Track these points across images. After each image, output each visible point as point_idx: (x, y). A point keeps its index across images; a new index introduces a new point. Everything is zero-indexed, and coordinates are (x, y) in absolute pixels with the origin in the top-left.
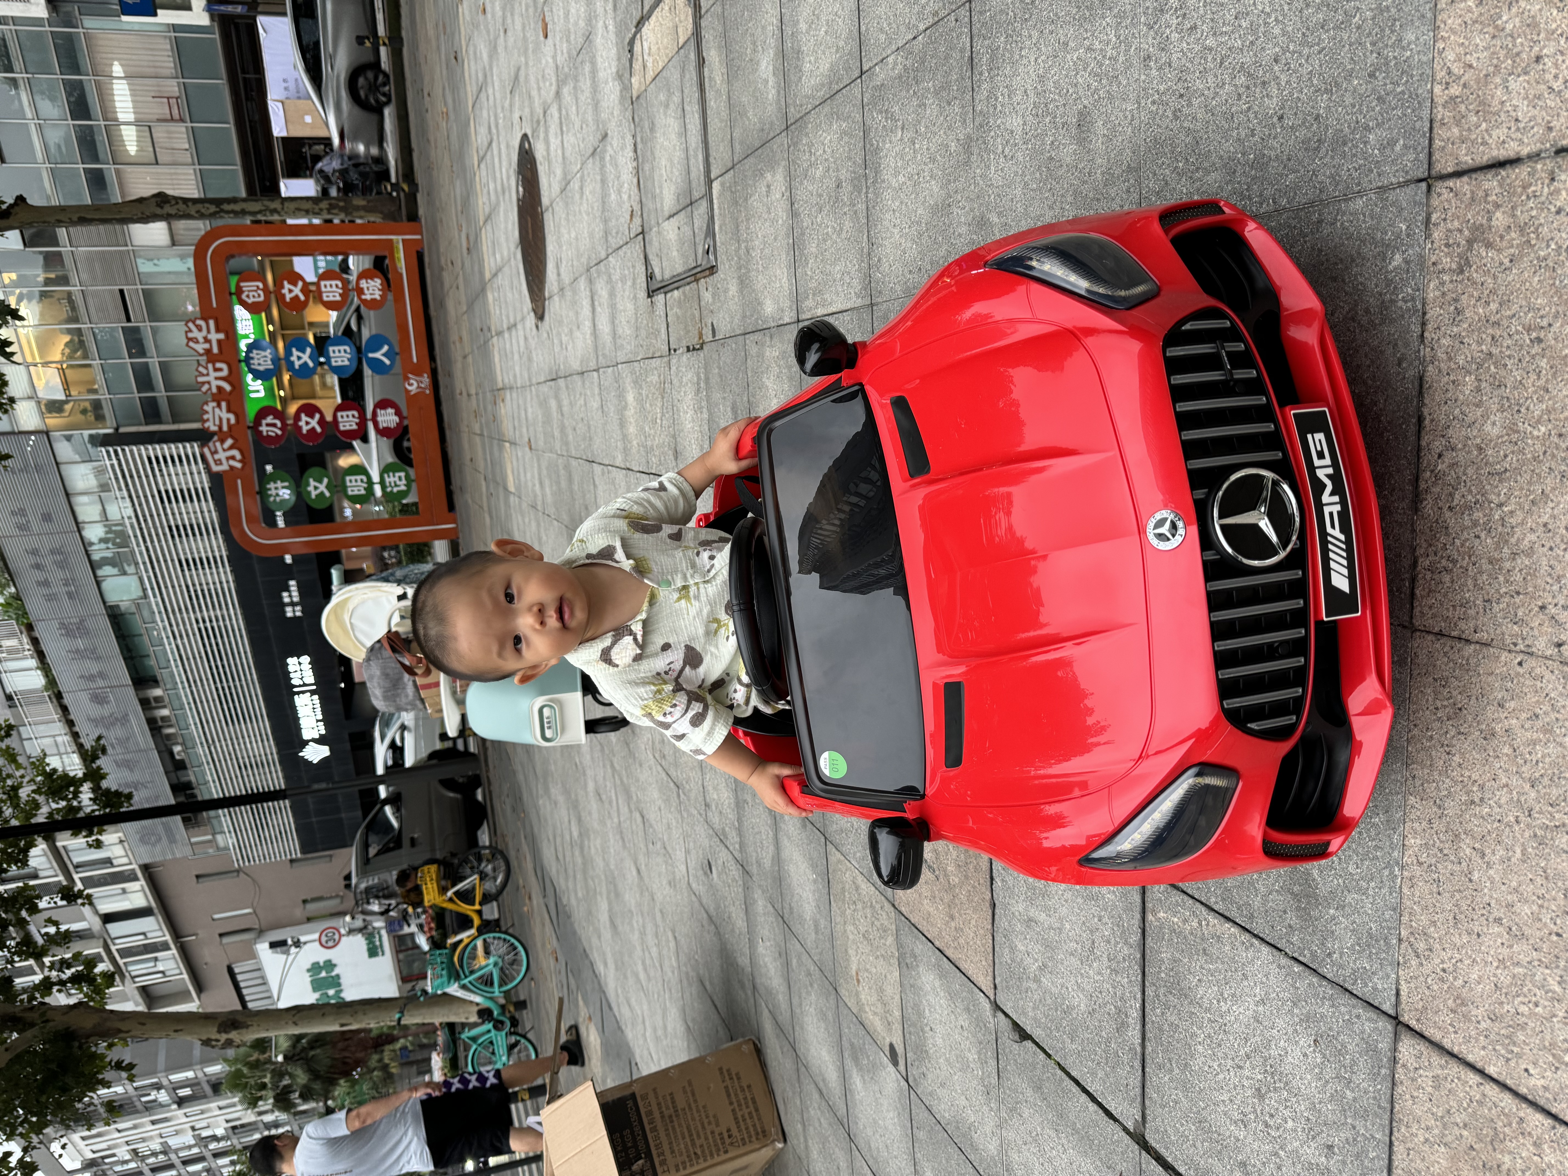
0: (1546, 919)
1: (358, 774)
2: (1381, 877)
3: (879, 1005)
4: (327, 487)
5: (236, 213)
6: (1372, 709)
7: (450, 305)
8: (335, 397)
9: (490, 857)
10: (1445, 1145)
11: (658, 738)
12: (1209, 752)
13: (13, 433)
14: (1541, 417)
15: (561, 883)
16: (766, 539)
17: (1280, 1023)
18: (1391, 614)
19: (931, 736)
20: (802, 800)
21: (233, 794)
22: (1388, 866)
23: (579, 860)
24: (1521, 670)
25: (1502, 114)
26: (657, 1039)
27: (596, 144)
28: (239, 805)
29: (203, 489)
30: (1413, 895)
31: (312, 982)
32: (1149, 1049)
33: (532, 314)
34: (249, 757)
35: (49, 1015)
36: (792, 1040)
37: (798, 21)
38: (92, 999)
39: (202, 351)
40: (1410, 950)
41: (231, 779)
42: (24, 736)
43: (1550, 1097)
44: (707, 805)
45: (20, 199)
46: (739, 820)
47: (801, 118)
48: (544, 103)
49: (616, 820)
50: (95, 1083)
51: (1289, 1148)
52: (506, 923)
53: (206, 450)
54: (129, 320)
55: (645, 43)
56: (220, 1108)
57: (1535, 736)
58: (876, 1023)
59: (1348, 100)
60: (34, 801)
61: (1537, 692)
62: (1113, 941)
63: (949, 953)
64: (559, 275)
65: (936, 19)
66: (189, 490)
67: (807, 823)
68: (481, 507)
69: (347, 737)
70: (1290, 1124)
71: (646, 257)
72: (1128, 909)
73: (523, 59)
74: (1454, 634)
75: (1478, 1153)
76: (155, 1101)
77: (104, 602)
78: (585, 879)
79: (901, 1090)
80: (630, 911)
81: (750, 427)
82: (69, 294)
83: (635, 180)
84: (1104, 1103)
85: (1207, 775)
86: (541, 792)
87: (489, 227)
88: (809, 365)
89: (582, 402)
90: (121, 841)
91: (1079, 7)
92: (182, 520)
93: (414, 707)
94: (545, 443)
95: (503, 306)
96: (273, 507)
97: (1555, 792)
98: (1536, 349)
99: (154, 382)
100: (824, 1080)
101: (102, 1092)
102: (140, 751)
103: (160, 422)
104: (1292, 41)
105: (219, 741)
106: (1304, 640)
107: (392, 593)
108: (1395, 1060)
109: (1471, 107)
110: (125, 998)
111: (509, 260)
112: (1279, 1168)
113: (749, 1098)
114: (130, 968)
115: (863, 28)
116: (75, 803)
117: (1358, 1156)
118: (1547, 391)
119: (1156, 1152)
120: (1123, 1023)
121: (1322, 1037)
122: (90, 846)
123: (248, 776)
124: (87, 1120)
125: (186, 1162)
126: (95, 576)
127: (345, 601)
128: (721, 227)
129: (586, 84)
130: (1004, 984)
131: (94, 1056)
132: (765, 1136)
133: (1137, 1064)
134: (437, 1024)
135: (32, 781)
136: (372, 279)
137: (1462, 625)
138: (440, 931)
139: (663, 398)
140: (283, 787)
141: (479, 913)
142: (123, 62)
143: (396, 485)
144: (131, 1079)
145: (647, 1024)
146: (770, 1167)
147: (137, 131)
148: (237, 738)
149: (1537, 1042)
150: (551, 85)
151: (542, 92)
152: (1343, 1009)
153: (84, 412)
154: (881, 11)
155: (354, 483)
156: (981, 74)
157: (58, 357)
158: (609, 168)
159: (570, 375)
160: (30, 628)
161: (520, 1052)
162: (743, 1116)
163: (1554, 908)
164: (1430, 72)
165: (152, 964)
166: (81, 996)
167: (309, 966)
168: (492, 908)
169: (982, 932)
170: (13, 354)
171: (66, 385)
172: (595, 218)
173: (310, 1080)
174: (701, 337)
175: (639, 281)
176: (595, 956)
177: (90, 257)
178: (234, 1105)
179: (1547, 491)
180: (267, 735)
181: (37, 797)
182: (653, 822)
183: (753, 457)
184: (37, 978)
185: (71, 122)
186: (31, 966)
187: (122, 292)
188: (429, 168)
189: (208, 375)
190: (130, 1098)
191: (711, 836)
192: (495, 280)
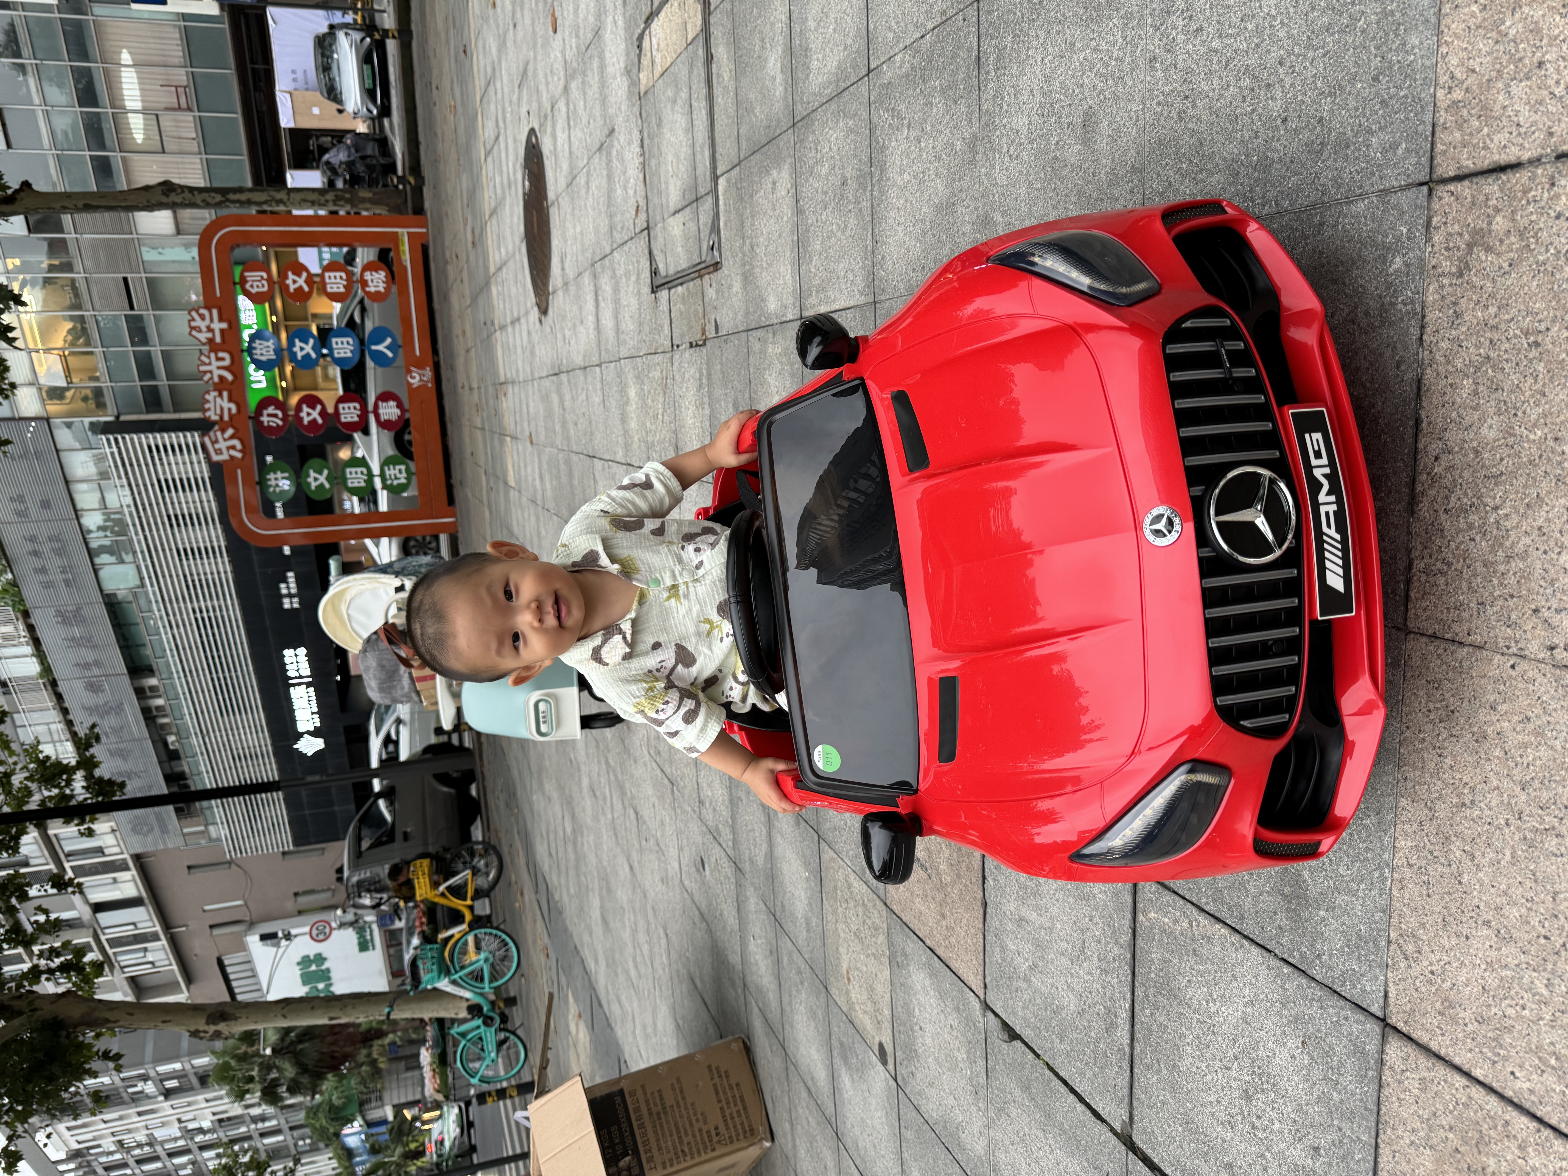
0: (1535, 922)
1: (352, 766)
2: (1371, 879)
3: (869, 1004)
4: (327, 479)
5: (242, 203)
6: (1366, 710)
7: (454, 299)
8: (337, 389)
9: (483, 852)
10: (1431, 1147)
11: (653, 734)
12: (1201, 749)
13: (12, 419)
14: (1537, 421)
15: (553, 879)
16: (764, 532)
17: (1268, 1024)
18: (1386, 616)
19: (925, 734)
20: (795, 794)
21: (226, 785)
22: (1379, 868)
23: (572, 856)
24: (1513, 673)
25: (1504, 119)
26: (647, 1037)
27: (603, 139)
28: (232, 796)
29: (203, 479)
30: (1403, 897)
31: (302, 975)
32: (1137, 1050)
33: (536, 309)
34: (243, 749)
35: (37, 1003)
36: (781, 1039)
37: (806, 18)
38: (81, 989)
39: (204, 340)
40: (1399, 952)
41: (225, 770)
42: (18, 723)
43: (1535, 1099)
44: (701, 802)
45: (26, 185)
46: (733, 818)
47: (808, 115)
48: (552, 97)
49: (609, 816)
50: (81, 1073)
51: (1275, 1149)
52: (498, 919)
53: (207, 440)
54: (132, 308)
55: (653, 39)
56: (207, 1101)
57: (1527, 738)
58: (865, 1021)
59: (1352, 103)
60: (27, 788)
61: (1528, 695)
62: (1103, 941)
63: (939, 952)
64: (563, 269)
65: (944, 18)
66: (188, 480)
67: (801, 821)
68: (481, 501)
69: (341, 730)
70: (1277, 1126)
71: (650, 253)
72: (1119, 909)
73: (532, 53)
74: (1447, 636)
75: (1463, 1155)
76: (142, 1092)
77: (101, 591)
78: (578, 876)
79: (889, 1089)
80: (622, 908)
81: (751, 421)
82: (73, 281)
83: (641, 176)
84: (1092, 1103)
85: (1199, 772)
86: (535, 787)
87: (494, 221)
88: (810, 359)
89: (584, 397)
90: (113, 831)
91: (1086, 8)
92: (181, 509)
93: (409, 700)
94: (546, 438)
95: (507, 300)
96: (272, 498)
97: (1545, 795)
98: (1533, 353)
99: (156, 370)
100: (812, 1079)
101: (89, 1082)
102: (134, 740)
103: (160, 410)
104: (1297, 44)
105: (214, 731)
106: (1299, 639)
107: (390, 585)
108: (1382, 1063)
109: (1473, 112)
110: (114, 989)
111: (514, 254)
112: (1265, 1170)
113: (737, 1096)
114: (120, 958)
115: (871, 26)
116: (68, 791)
117: (1343, 1158)
118: (1544, 395)
119: (1143, 1153)
120: (1112, 1024)
121: (1310, 1038)
122: (82, 834)
123: (242, 767)
124: (73, 1110)
125: (171, 1155)
126: (93, 564)
127: (342, 593)
128: (726, 224)
129: (594, 79)
130: (995, 983)
131: (82, 1046)
132: (752, 1135)
133: (1126, 1065)
134: (427, 1020)
135: (25, 767)
136: (376, 271)
137: (1456, 627)
138: (431, 926)
139: (665, 393)
140: (277, 778)
141: (471, 908)
142: (133, 50)
143: (396, 478)
144: (118, 1069)
145: (637, 1021)
146: (757, 1166)
147: (145, 119)
148: (232, 729)
149: (1524, 1044)
150: (559, 79)
151: (550, 86)
152: (1331, 1011)
153: (85, 399)
154: (889, 9)
155: (354, 475)
156: (987, 73)
157: (60, 343)
158: (615, 163)
159: (573, 370)
160: (26, 614)
161: (509, 1048)
162: (731, 1114)
163: (1543, 911)
164: (1433, 77)
165: (141, 955)
166: (70, 985)
167: (299, 959)
168: (484, 904)
169: (973, 931)
170: (15, 339)
171: (68, 372)
172: (600, 213)
173: (297, 1073)
174: (704, 333)
175: (643, 276)
176: (586, 953)
177: (94, 244)
178: (221, 1098)
179: (1542, 495)
180: (261, 726)
181: (29, 784)
182: (647, 819)
183: (752, 451)
184: (26, 967)
185: (78, 109)
186: (20, 954)
187: (125, 280)
188: (436, 161)
189: (210, 364)
190: (117, 1089)
191: (705, 833)
192: (500, 273)
